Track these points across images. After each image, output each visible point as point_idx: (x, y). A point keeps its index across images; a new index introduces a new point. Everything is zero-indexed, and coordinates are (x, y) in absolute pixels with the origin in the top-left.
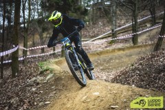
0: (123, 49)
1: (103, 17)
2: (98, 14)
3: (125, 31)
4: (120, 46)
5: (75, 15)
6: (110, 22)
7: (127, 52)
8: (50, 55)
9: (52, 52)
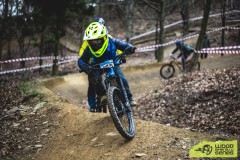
0: (142, 68)
1: (115, 18)
2: (108, 14)
3: (145, 41)
4: (138, 62)
5: (75, 14)
6: (124, 26)
7: (148, 71)
8: (35, 71)
9: (37, 67)
